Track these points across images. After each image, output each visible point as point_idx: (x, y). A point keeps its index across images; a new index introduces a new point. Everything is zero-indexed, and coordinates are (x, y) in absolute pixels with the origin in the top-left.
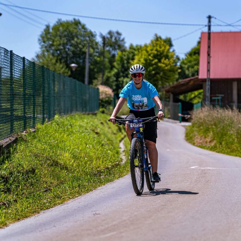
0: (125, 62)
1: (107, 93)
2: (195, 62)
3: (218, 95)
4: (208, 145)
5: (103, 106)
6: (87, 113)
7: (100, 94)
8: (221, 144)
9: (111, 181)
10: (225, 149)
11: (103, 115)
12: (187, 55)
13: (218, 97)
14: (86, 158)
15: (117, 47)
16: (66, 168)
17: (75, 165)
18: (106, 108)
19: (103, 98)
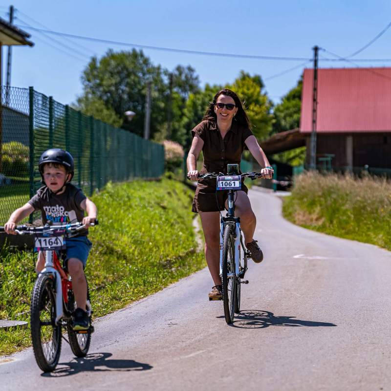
0: (200, 108)
1: (176, 151)
2: (294, 109)
3: (326, 155)
4: (314, 224)
5: (170, 169)
6: (149, 178)
7: (167, 153)
8: (331, 222)
9: (186, 275)
10: (337, 230)
11: (169, 182)
12: (284, 99)
13: (326, 157)
14: (151, 243)
15: (188, 88)
16: (125, 258)
17: (136, 253)
18: (173, 172)
19: (169, 159)
